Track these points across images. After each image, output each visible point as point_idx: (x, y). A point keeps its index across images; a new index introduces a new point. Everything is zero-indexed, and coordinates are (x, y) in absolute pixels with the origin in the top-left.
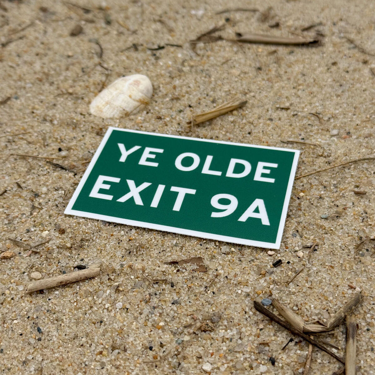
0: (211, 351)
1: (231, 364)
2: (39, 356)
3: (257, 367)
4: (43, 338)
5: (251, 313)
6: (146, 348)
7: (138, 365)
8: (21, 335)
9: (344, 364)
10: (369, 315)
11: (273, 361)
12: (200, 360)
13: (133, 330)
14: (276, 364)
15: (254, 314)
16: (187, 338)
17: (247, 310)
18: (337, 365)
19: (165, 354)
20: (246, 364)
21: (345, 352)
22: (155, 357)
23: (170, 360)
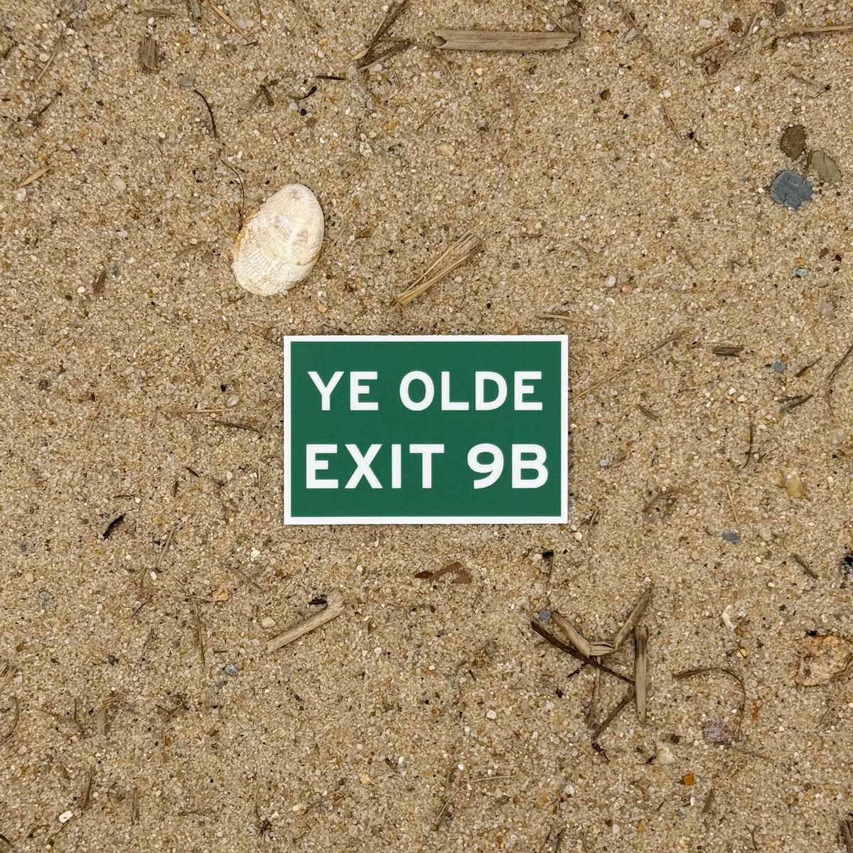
0: (492, 693)
1: (515, 706)
2: (308, 730)
3: (544, 705)
4: (305, 707)
5: (529, 635)
6: (422, 702)
7: (418, 726)
8: (279, 706)
9: (634, 683)
10: (659, 613)
11: (559, 694)
12: (483, 706)
13: (402, 682)
14: (563, 697)
15: (533, 634)
16: (463, 680)
17: (524, 630)
18: (626, 686)
19: (444, 704)
20: (532, 703)
21: (635, 668)
22: (433, 711)
23: (450, 711)
